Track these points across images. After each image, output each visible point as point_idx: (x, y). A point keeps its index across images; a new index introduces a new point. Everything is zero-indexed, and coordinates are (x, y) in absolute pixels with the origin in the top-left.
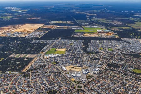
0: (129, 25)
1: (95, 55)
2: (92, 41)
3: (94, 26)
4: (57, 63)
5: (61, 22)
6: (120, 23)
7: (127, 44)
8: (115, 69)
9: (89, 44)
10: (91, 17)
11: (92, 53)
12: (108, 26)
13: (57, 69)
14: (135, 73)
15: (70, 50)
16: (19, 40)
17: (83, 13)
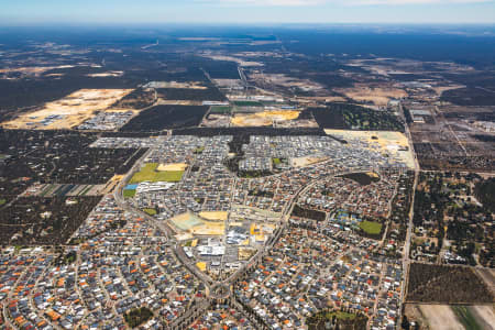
0: (338, 91)
1: (261, 180)
2: (253, 138)
3: (255, 94)
4: (159, 211)
5: (173, 84)
6: (317, 87)
7: (339, 144)
8: (315, 224)
9: (245, 146)
10: (248, 70)
11: (252, 174)
12: (291, 95)
13: (159, 233)
14: (367, 235)
15: (195, 169)
16: (58, 140)
17: (230, 59)
